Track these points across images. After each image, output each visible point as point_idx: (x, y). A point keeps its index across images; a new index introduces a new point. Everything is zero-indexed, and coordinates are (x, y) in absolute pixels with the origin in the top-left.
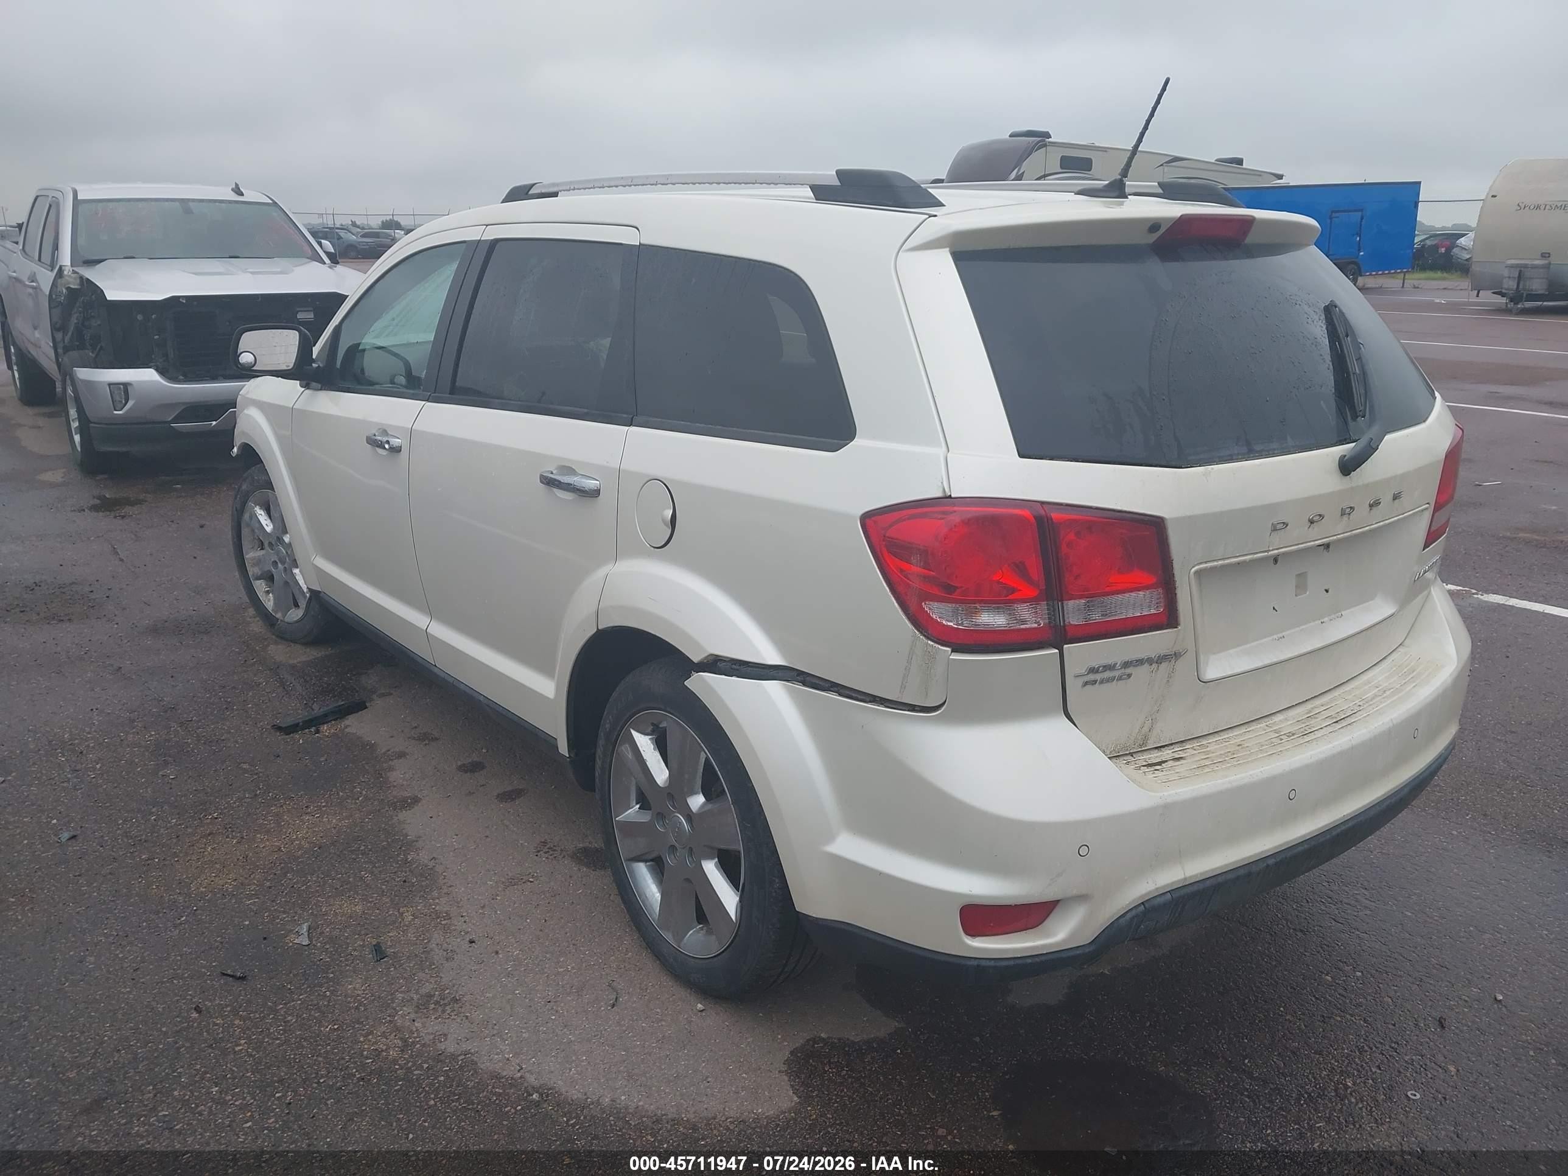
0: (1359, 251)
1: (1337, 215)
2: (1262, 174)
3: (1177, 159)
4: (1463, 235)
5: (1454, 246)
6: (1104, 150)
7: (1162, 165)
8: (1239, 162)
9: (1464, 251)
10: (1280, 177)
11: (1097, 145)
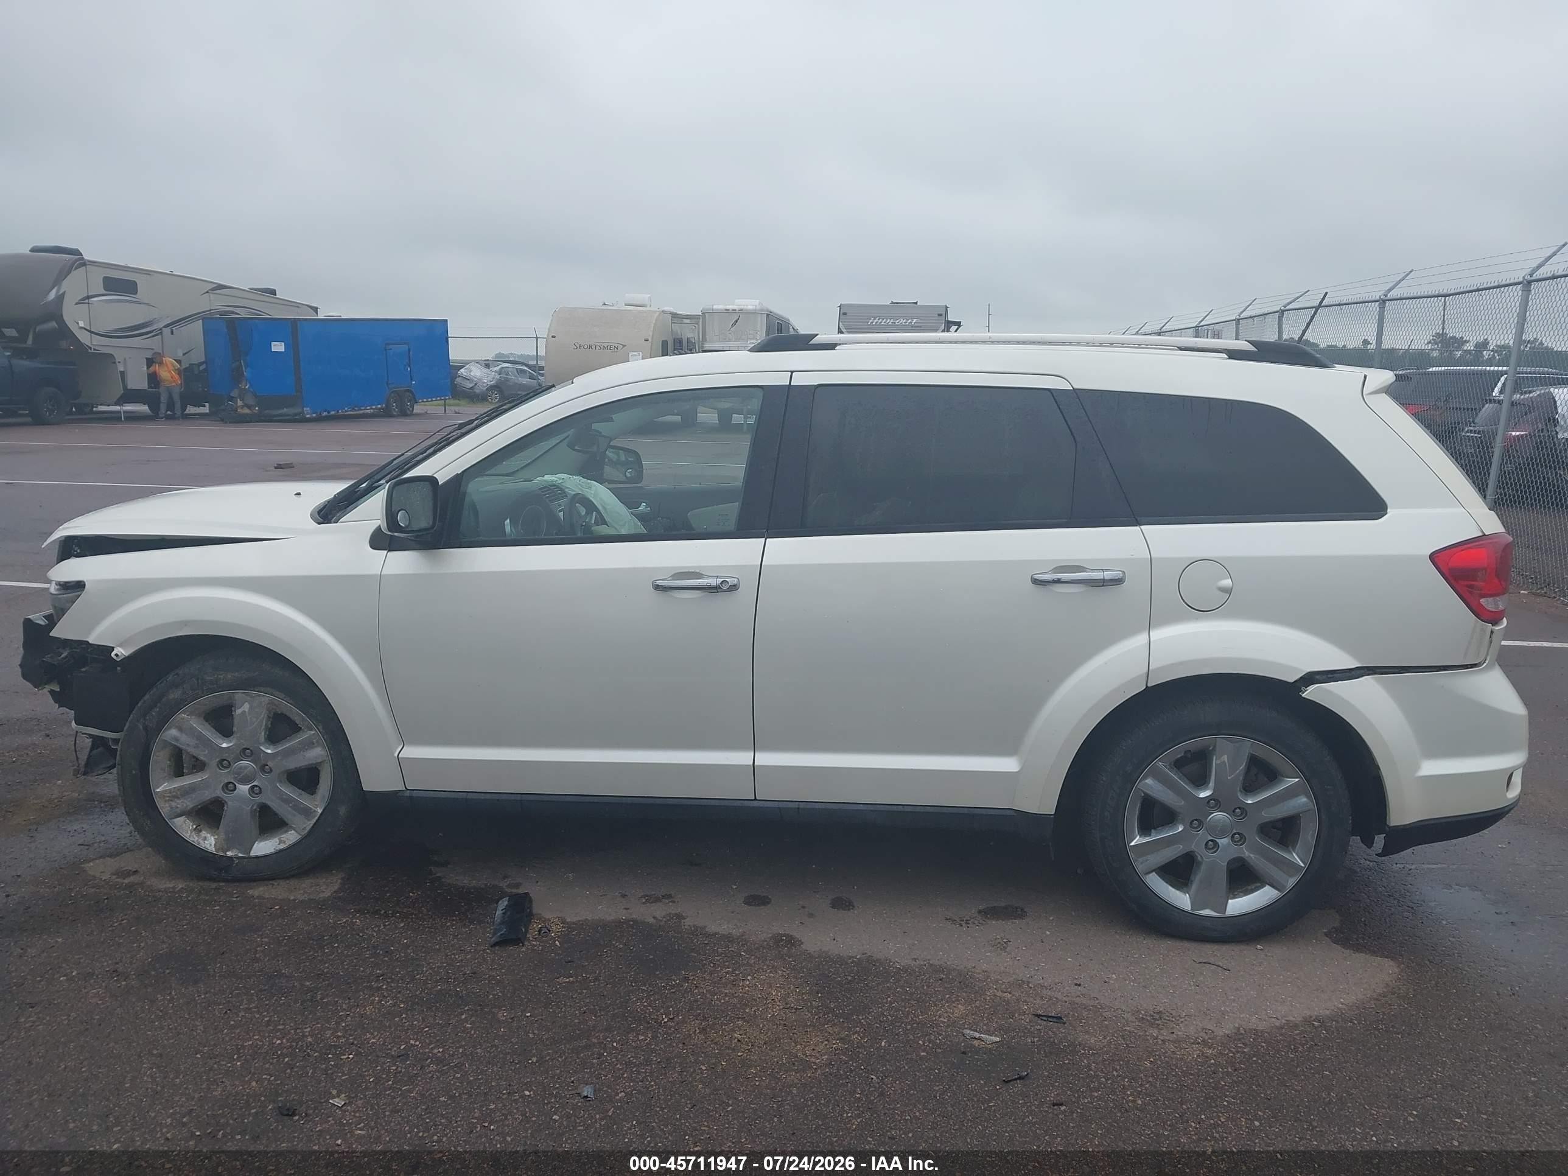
0: (412, 380)
1: (390, 347)
2: (300, 306)
3: (221, 287)
4: (462, 367)
5: (456, 376)
6: (148, 273)
7: (207, 292)
8: (273, 292)
9: (466, 381)
10: (315, 309)
11: (129, 265)
